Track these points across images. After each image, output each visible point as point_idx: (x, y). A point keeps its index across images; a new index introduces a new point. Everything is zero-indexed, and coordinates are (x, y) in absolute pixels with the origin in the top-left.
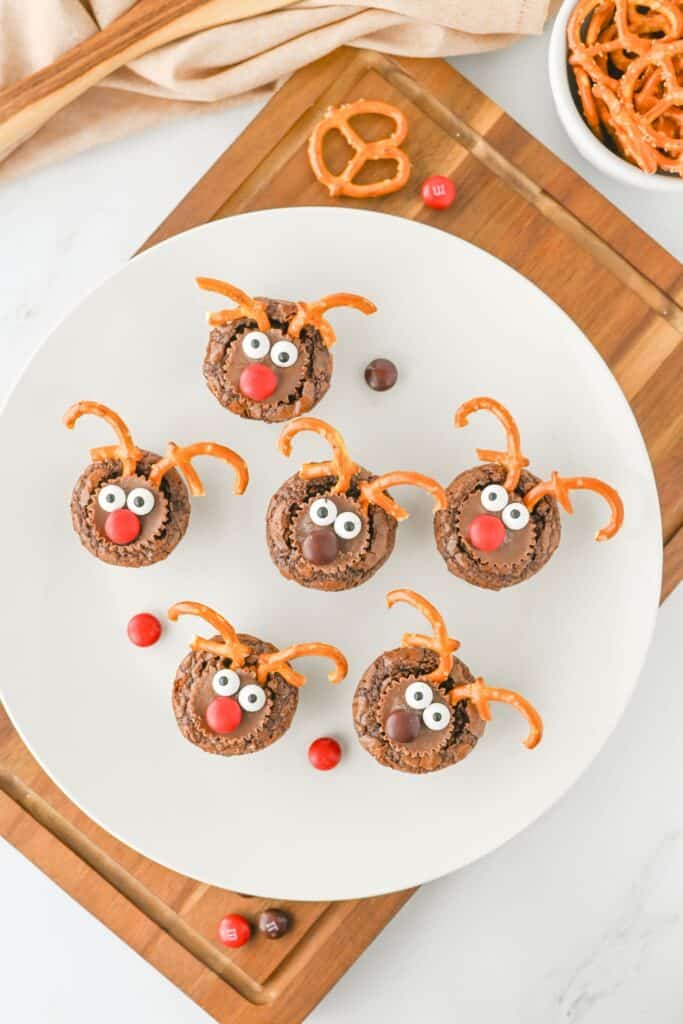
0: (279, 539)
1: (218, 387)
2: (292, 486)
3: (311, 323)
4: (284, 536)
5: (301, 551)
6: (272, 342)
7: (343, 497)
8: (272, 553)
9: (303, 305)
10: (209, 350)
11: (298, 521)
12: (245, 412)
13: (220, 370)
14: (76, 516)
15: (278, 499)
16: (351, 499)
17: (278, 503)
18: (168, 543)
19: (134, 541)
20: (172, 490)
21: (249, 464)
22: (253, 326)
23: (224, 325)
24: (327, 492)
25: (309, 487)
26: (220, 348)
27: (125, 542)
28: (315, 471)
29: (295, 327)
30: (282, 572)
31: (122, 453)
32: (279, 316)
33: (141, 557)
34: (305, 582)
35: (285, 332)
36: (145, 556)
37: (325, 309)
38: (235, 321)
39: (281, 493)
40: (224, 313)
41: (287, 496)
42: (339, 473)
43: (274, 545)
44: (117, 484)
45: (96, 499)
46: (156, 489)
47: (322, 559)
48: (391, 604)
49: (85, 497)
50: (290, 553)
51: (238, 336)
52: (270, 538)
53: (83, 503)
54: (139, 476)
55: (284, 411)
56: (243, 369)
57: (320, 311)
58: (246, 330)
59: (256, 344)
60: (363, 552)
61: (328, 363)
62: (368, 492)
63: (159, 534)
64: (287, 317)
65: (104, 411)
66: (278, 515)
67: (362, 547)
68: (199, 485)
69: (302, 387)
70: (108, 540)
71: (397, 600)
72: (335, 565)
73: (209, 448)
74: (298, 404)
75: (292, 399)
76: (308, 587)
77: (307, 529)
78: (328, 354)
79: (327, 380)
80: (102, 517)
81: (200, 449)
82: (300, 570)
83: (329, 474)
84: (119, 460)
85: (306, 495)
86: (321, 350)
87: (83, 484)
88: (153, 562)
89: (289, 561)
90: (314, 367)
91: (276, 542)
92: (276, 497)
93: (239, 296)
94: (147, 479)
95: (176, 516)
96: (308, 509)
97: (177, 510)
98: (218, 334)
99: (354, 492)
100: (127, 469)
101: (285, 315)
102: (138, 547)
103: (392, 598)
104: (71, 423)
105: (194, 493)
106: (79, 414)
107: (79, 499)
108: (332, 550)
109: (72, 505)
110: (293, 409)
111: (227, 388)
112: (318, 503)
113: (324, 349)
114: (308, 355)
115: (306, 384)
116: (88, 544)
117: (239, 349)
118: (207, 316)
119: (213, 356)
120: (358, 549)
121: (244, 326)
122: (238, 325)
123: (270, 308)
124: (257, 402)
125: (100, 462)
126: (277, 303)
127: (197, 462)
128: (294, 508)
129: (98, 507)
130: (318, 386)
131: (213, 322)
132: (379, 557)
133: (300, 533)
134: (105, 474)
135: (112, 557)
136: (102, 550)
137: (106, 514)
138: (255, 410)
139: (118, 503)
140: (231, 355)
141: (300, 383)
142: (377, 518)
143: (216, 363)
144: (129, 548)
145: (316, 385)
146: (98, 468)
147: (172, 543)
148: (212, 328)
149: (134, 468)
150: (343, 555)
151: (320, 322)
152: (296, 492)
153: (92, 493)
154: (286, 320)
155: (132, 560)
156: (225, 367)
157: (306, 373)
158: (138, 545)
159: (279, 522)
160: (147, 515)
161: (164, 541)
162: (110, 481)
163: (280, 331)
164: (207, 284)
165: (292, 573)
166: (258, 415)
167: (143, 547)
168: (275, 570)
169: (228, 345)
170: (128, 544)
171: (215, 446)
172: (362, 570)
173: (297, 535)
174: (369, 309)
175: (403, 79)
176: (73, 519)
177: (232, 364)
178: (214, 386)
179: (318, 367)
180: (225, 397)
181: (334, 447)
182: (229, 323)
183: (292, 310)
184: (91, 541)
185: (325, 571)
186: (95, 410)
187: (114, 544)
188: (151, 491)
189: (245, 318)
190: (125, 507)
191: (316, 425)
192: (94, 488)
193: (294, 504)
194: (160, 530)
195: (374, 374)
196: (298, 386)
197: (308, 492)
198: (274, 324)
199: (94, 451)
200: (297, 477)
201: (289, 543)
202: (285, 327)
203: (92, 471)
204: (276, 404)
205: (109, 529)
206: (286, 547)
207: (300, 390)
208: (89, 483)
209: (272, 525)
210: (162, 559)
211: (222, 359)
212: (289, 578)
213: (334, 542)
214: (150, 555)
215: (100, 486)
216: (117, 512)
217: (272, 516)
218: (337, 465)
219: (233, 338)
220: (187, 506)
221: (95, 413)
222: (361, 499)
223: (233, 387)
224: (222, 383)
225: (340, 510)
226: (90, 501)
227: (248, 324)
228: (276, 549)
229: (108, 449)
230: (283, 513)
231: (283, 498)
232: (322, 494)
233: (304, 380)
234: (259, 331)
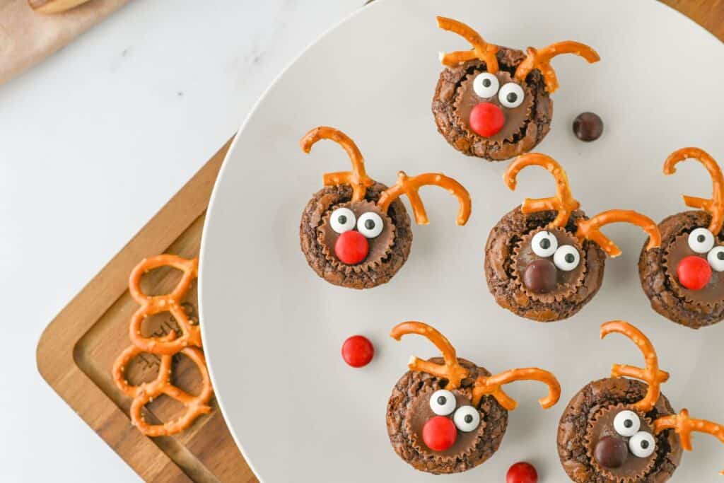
0: (498, 269)
1: (447, 123)
2: (512, 220)
3: (539, 67)
4: (503, 266)
5: (522, 279)
6: (502, 82)
7: (562, 231)
8: (490, 282)
9: (532, 50)
10: (439, 90)
11: (520, 251)
12: (470, 149)
13: (449, 108)
14: (305, 237)
15: (499, 230)
16: (570, 232)
17: (498, 235)
18: (392, 265)
19: (361, 263)
20: (398, 217)
21: (472, 197)
22: (483, 68)
23: (456, 65)
24: (546, 226)
25: (528, 221)
26: (451, 88)
27: (355, 262)
28: (538, 206)
29: (522, 71)
30: (500, 302)
31: (354, 179)
32: (508, 60)
33: (366, 278)
34: (521, 311)
35: (512, 76)
36: (369, 278)
37: (554, 54)
38: (467, 62)
39: (501, 226)
40: (458, 54)
41: (507, 228)
42: (561, 207)
43: (493, 274)
44: (348, 207)
45: (328, 220)
46: (384, 212)
47: (540, 288)
48: (604, 334)
49: (315, 218)
50: (509, 282)
51: (468, 76)
52: (488, 266)
53: (313, 225)
54: (369, 201)
55: (508, 149)
56: (472, 108)
57: (549, 55)
58: (475, 71)
59: (487, 83)
60: (579, 284)
61: (549, 108)
62: (584, 228)
63: (386, 257)
64: (515, 62)
65: (341, 138)
66: (498, 246)
67: (579, 279)
68: (424, 214)
69: (526, 127)
70: (338, 259)
71: (611, 331)
72: (552, 295)
73: (438, 178)
74: (521, 142)
75: (516, 138)
76: (522, 316)
77: (528, 259)
78: (549, 100)
79: (548, 122)
80: (332, 236)
81: (428, 179)
82: (517, 299)
83: (552, 208)
84: (350, 186)
85: (525, 229)
86: (543, 95)
87: (314, 208)
88: (376, 285)
89: (507, 289)
90: (537, 109)
91: (496, 270)
92: (496, 229)
93: (475, 38)
94: (376, 205)
95: (403, 242)
96: (529, 240)
97: (401, 236)
98: (449, 74)
99: (571, 226)
100: (356, 196)
101: (513, 60)
102: (365, 268)
103: (608, 328)
104: (308, 147)
105: (417, 225)
106: (317, 137)
107: (309, 221)
108: (551, 280)
109: (301, 227)
110: (516, 148)
111: (455, 125)
112: (540, 236)
113: (546, 94)
114: (533, 98)
115: (529, 124)
116: (316, 264)
117: (470, 87)
118: (441, 57)
119: (443, 95)
120: (574, 281)
121: (474, 68)
122: (469, 66)
123: (500, 53)
124: (484, 138)
125: (332, 187)
126: (505, 49)
127: (424, 191)
128: (514, 240)
129: (329, 228)
130: (540, 127)
131: (446, 61)
132: (590, 291)
133: (521, 263)
134: (333, 197)
135: (339, 277)
136: (328, 270)
137: (336, 235)
138: (479, 147)
139: (349, 225)
140: (461, 94)
141: (524, 123)
142: (592, 252)
143: (446, 101)
144: (357, 269)
145: (538, 126)
146: (329, 192)
147: (395, 268)
148: (444, 67)
149: (364, 194)
150: (560, 286)
151: (547, 67)
152: (516, 225)
153: (323, 214)
154: (513, 64)
155: (356, 281)
156: (455, 105)
157: (530, 114)
158: (366, 267)
159: (500, 252)
160: (376, 237)
161: (388, 265)
162: (340, 204)
163: (508, 74)
164: (448, 24)
165: (508, 303)
166: (482, 152)
167: (370, 269)
168: (492, 299)
169: (458, 85)
170: (356, 265)
171: (442, 176)
172: (574, 303)
173: (518, 266)
174: (592, 57)
176: (302, 240)
177: (462, 102)
178: (443, 123)
179: (541, 109)
180: (453, 133)
181: (560, 182)
182: (461, 63)
183: (521, 57)
184: (318, 262)
185: (543, 300)
186: (334, 137)
187: (342, 264)
188: (380, 215)
189: (477, 59)
190: (355, 229)
191: (543, 161)
192: (325, 211)
193: (515, 236)
194: (386, 253)
195: (581, 126)
196: (522, 126)
197: (527, 225)
198: (503, 67)
199: (326, 176)
200: (517, 211)
201: (509, 272)
202: (513, 70)
203: (323, 195)
204: (502, 142)
205: (339, 247)
206: (506, 277)
207: (523, 130)
208: (320, 206)
209: (492, 256)
210: (385, 282)
211: (452, 97)
212: (504, 307)
213: (554, 272)
214: (374, 277)
215: (330, 209)
216: (347, 233)
217: (492, 247)
218: (561, 200)
219: (464, 79)
220: (409, 235)
221: (333, 139)
222: (578, 234)
223: (462, 123)
224: (451, 119)
225: (560, 244)
226: (321, 223)
227: (478, 66)
228: (495, 277)
229: (341, 175)
230: (504, 243)
231: (503, 230)
232: (543, 226)
233: (528, 122)
234: (487, 72)
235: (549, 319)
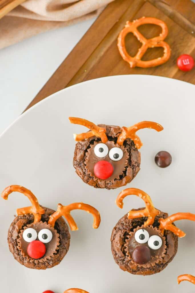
0: (118, 251)
1: (82, 173)
2: (124, 222)
3: (130, 137)
4: (121, 249)
5: (131, 257)
6: (110, 148)
7: (151, 227)
8: (115, 258)
9: (125, 128)
10: (76, 154)
11: (128, 241)
12: (97, 185)
13: (82, 164)
14: (11, 245)
15: (117, 229)
16: (156, 228)
17: (117, 232)
18: (60, 255)
19: (43, 257)
20: (61, 228)
21: (100, 212)
22: (99, 140)
23: (83, 140)
24: (142, 225)
25: (133, 223)
26: (82, 153)
27: (38, 258)
28: (136, 214)
29: (121, 138)
30: (121, 268)
31: (34, 210)
32: (112, 134)
33: (46, 264)
34: (133, 272)
35: (115, 143)
36: (49, 263)
37: (137, 130)
38: (89, 138)
39: (118, 226)
40: (84, 134)
41: (121, 228)
42: (149, 215)
43: (116, 254)
44: (32, 227)
45: (22, 235)
46: (53, 228)
47: (142, 260)
48: (180, 282)
49: (15, 234)
50: (125, 258)
51: (91, 146)
52: (113, 250)
53: (14, 237)
54: (43, 222)
55: (117, 183)
56: (95, 164)
57: (134, 131)
58: (95, 142)
59: (101, 150)
60: (163, 255)
61: (138, 157)
62: (164, 224)
63: (56, 252)
64: (116, 135)
65: (24, 190)
66: (117, 239)
67: (163, 253)
68: (75, 225)
69: (126, 170)
70: (29, 257)
71: (183, 280)
72: (149, 263)
73: (80, 206)
74: (124, 179)
75: (121, 177)
76: (135, 274)
77: (134, 245)
78: (138, 152)
79: (138, 166)
80: (25, 245)
81: (75, 206)
82: (131, 267)
83: (144, 216)
84: (32, 214)
85: (131, 227)
86: (134, 150)
87: (14, 228)
88: (53, 266)
89: (125, 262)
90: (131, 159)
91: (117, 252)
92: (115, 228)
93: (91, 126)
94: (47, 224)
95: (65, 241)
96: (134, 235)
97: (63, 238)
98: (80, 145)
99: (156, 224)
100: (37, 219)
101: (115, 134)
102: (45, 260)
103: (181, 279)
104: (6, 197)
105: (72, 229)
106: (10, 192)
107: (12, 236)
108: (148, 255)
109: (8, 239)
110: (122, 182)
111: (87, 173)
112: (139, 232)
113: (136, 150)
114: (128, 154)
115: (128, 169)
116: (18, 258)
117: (92, 152)
118: (75, 137)
119: (78, 157)
120: (160, 254)
121: (94, 140)
122: (91, 140)
123: (108, 129)
124: (103, 180)
125: (22, 215)
126: (111, 128)
127: (73, 213)
128: (126, 234)
129: (22, 240)
130: (134, 169)
131: (77, 139)
132: (171, 256)
133: (130, 248)
134: (24, 221)
135: (32, 265)
136: (26, 262)
137: (27, 244)
138: (102, 183)
139: (34, 238)
140: (88, 156)
141: (125, 168)
142: (169, 236)
143: (80, 160)
144: (41, 261)
145: (133, 169)
146: (21, 218)
147: (62, 256)
148: (77, 142)
149: (40, 218)
150: (153, 258)
151: (134, 137)
152: (126, 226)
153: (19, 232)
154: (116, 136)
155: (42, 266)
156: (85, 163)
157: (128, 163)
158: (45, 259)
159: (119, 242)
160: (49, 242)
161: (58, 255)
162: (28, 225)
163: (113, 142)
164: (75, 120)
165: (126, 268)
166: (104, 186)
167: (47, 259)
168: (117, 267)
169: (86, 151)
170: (40, 259)
171: (83, 204)
172: (162, 264)
173: (129, 249)
174: (159, 128)
175: (163, 5)
176: (9, 246)
177: (89, 161)
178: (80, 173)
179: (134, 159)
180: (86, 178)
181: (146, 202)
182: (86, 139)
183: (119, 131)
184: (19, 258)
185: (144, 266)
186: (19, 190)
187: (32, 259)
188: (50, 230)
189: (94, 136)
190: (37, 239)
191: (136, 192)
192: (20, 230)
193: (126, 232)
194: (56, 250)
195: (159, 159)
196: (124, 170)
197: (132, 225)
198: (110, 138)
199: (18, 210)
200: (126, 217)
201: (124, 253)
202: (115, 140)
203: (18, 220)
204: (113, 180)
205: (30, 251)
206: (123, 255)
207: (125, 172)
208: (17, 227)
209: (115, 244)
210: (57, 264)
211: (83, 158)
212: (124, 270)
213: (149, 252)
214: (51, 263)
215: (23, 229)
216: (33, 242)
217: (114, 239)
218: (148, 211)
219: (89, 147)
220: (69, 235)
221: (18, 191)
222: (160, 228)
223: (90, 173)
224: (84, 171)
225: (150, 235)
226: (18, 237)
227: (96, 139)
228: (117, 256)
229: (25, 209)
230: (120, 237)
231: (119, 229)
232: (140, 226)
233: (127, 167)
234: (102, 143)
235: (149, 274)
